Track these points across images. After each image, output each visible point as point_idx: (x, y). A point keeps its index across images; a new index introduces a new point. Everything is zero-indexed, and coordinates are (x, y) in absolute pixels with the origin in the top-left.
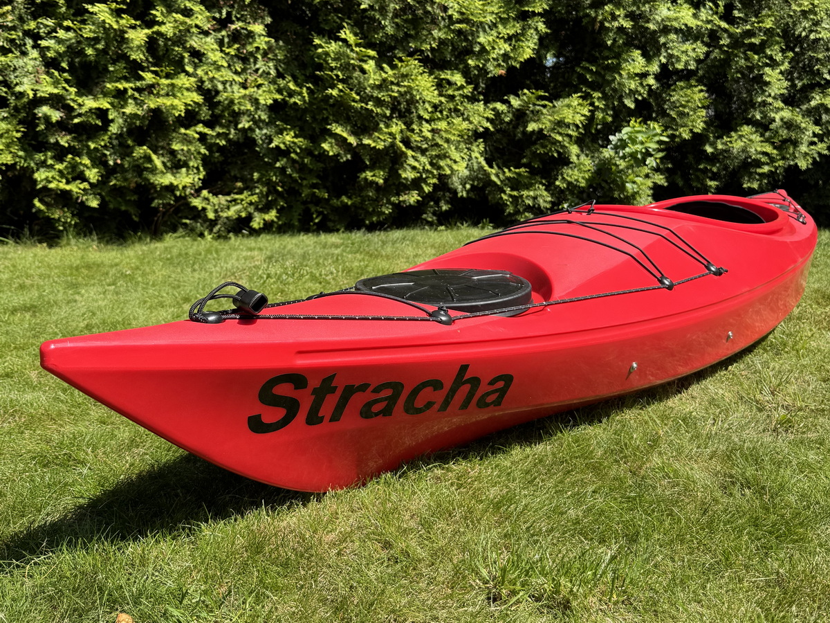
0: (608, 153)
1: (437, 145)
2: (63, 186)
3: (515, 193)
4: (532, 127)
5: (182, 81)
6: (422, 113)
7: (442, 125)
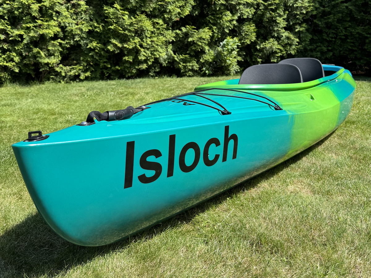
0: (220, 49)
1: (153, 46)
2: (5, 64)
3: (184, 64)
4: (190, 39)
5: (52, 23)
6: (147, 34)
7: (155, 39)
